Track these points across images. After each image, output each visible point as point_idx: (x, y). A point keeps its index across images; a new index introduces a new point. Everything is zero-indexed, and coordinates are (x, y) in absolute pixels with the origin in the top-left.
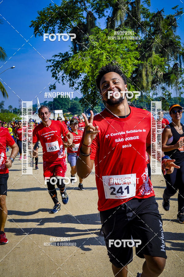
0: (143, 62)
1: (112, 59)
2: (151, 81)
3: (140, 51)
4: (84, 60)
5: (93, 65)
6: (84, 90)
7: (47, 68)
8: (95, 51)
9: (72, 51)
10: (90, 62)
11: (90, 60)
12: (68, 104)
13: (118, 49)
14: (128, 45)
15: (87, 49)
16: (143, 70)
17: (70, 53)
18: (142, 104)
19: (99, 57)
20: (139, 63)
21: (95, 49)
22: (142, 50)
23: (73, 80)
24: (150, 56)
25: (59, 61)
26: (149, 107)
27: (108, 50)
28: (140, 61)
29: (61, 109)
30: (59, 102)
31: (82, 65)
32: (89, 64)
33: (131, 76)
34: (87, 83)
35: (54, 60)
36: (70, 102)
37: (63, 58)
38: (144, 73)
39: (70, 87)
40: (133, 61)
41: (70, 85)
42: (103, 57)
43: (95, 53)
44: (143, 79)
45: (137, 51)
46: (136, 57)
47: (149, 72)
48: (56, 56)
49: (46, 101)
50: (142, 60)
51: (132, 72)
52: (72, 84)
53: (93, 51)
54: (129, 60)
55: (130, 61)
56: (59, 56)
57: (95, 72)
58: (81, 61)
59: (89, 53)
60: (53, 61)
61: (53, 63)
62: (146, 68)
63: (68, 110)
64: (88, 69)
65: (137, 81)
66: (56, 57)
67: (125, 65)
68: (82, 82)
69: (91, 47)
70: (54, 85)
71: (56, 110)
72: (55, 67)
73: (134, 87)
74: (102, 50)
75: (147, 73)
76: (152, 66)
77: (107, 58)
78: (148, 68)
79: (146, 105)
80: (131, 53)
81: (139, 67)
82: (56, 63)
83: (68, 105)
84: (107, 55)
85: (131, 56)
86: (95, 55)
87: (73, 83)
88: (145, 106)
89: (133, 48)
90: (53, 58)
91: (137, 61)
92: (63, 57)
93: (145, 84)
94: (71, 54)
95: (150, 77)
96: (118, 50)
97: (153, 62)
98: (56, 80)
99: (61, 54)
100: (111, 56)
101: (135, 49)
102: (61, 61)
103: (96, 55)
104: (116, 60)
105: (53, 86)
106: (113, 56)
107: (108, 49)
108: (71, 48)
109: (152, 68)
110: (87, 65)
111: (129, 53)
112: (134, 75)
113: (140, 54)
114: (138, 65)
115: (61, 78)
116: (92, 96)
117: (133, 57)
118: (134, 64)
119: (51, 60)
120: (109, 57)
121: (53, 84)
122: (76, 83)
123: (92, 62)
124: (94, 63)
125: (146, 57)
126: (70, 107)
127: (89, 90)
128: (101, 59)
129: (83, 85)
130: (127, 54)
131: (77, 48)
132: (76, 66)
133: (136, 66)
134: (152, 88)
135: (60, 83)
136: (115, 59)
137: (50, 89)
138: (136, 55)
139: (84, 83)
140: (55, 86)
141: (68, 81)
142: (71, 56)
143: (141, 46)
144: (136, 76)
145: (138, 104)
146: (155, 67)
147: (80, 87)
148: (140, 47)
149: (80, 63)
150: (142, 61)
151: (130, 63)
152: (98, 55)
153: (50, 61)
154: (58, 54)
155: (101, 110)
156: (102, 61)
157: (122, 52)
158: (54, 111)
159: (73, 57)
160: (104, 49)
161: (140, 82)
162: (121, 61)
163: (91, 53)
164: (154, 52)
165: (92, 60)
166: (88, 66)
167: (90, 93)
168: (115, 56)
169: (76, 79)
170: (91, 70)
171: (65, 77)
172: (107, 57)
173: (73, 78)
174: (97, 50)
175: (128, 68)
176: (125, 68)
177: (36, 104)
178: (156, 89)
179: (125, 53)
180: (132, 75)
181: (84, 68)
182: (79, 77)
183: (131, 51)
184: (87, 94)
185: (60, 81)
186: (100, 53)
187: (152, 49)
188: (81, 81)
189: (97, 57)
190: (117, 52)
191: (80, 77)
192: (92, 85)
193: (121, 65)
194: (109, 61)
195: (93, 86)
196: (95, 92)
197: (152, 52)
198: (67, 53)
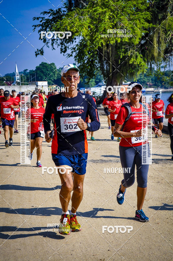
0: (155, 26)
1: (117, 20)
2: (164, 50)
3: (152, 11)
4: (81, 19)
5: (92, 27)
6: (79, 58)
7: (34, 27)
8: (95, 8)
9: (66, 7)
10: (89, 22)
11: (89, 21)
12: (55, 74)
13: (124, 7)
14: (138, 3)
15: (85, 6)
16: (155, 36)
17: (63, 9)
18: (146, 79)
19: (100, 17)
20: (150, 26)
21: (96, 7)
22: (155, 10)
23: (66, 45)
24: (164, 18)
25: (49, 19)
26: (154, 83)
27: (112, 9)
28: (151, 24)
29: (45, 81)
30: (42, 72)
31: (79, 26)
32: (88, 25)
33: (140, 43)
34: (83, 48)
35: (43, 18)
36: (57, 72)
37: (54, 16)
38: (155, 40)
39: (61, 53)
40: (143, 24)
41: (61, 51)
42: (105, 16)
43: (95, 11)
44: (154, 47)
45: (148, 11)
46: (146, 18)
47: (162, 39)
48: (45, 12)
49: (27, 70)
50: (154, 22)
51: (141, 38)
52: (64, 50)
53: (94, 9)
54: (138, 22)
55: (139, 24)
56: (49, 13)
57: (95, 35)
58: (78, 20)
59: (88, 12)
60: (41, 19)
61: (41, 21)
62: (159, 33)
63: (53, 82)
64: (86, 31)
65: (146, 49)
66: (45, 14)
67: (132, 28)
68: (77, 47)
69: (91, 4)
70: (42, 49)
71: (39, 81)
72: (44, 27)
73: (142, 56)
74: (105, 8)
75: (159, 40)
76: (166, 32)
77: (110, 19)
78: (161, 33)
79: (152, 80)
80: (141, 14)
81: (150, 32)
82: (45, 21)
83: (54, 76)
84: (111, 15)
85: (140, 17)
86: (95, 13)
87: (65, 48)
88: (150, 81)
89: (143, 7)
90: (42, 16)
91: (148, 24)
92: (54, 14)
93: (156, 54)
94: (64, 11)
95: (162, 44)
96: (125, 9)
97: (167, 25)
98: (44, 44)
99: (52, 11)
100: (115, 17)
101: (145, 9)
102: (52, 20)
103: (97, 14)
104: (122, 22)
105: (40, 50)
106: (118, 16)
107: (112, 7)
108: (65, 4)
109: (166, 33)
110: (85, 26)
111: (138, 14)
112: (143, 42)
113: (151, 15)
114: (149, 29)
115: (51, 41)
116: (88, 66)
117: (143, 18)
118: (143, 27)
119: (39, 17)
120: (113, 16)
121: (40, 49)
122: (69, 48)
123: (91, 23)
124: (94, 24)
125: (159, 20)
126: (56, 78)
127: (86, 58)
128: (102, 19)
129: (78, 51)
130: (135, 15)
131: (73, 3)
132: (71, 27)
133: (146, 29)
134: (165, 59)
135: (49, 47)
136: (121, 20)
137: (36, 55)
138: (147, 16)
139: (79, 49)
140: (43, 51)
141: (59, 45)
142: (64, 14)
143: (154, 5)
144: (146, 43)
145: (141, 79)
146: (169, 33)
147: (74, 54)
148: (152, 6)
149: (76, 23)
150: (153, 24)
151: (138, 26)
152: (100, 13)
153: (38, 19)
154: (48, 11)
155: (95, 84)
156: (104, 22)
157: (129, 12)
158: (37, 82)
159: (67, 14)
160: (107, 8)
161: (150, 51)
162: (128, 23)
163: (91, 11)
164: (169, 14)
165: (91, 21)
166: (86, 28)
167: (86, 62)
168: (120, 16)
169: (69, 43)
170: (90, 32)
171: (56, 41)
172: (110, 17)
173: (65, 42)
174: (99, 7)
175: (136, 32)
176: (133, 32)
177: (14, 73)
178: (169, 61)
179: (133, 13)
180: (141, 41)
181: (82, 29)
182: (73, 42)
183: (141, 11)
184: (82, 63)
185: (50, 44)
186: (102, 12)
187: (167, 10)
188: (75, 46)
189: (98, 16)
190: (123, 11)
191: (75, 41)
192: (90, 52)
193: (128, 28)
194: (112, 22)
195: (90, 54)
196: (92, 61)
197: (167, 13)
198: (60, 9)
